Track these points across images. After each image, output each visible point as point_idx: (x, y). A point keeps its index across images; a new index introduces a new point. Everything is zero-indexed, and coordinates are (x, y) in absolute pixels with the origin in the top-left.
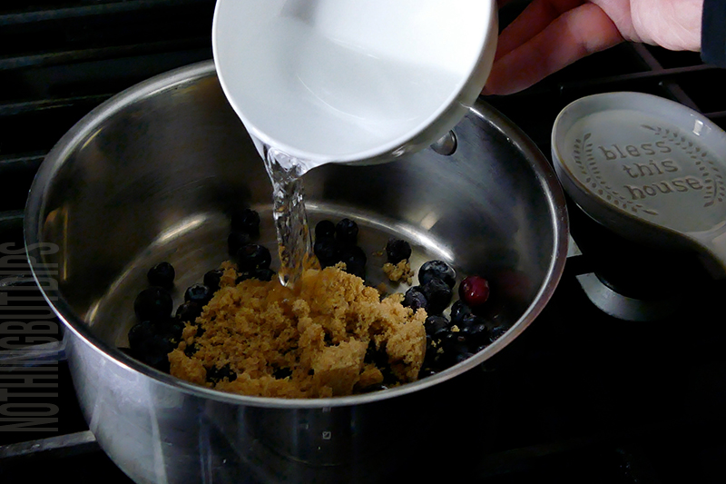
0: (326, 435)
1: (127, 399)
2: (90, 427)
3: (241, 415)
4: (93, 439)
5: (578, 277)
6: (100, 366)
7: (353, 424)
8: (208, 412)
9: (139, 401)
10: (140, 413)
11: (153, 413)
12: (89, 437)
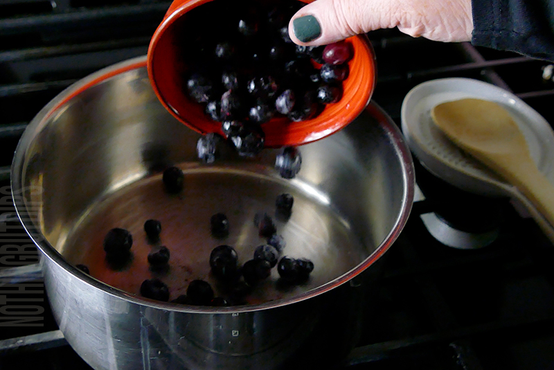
0: (235, 333)
1: (87, 307)
2: (60, 327)
3: (172, 319)
4: (63, 337)
5: (421, 216)
6: (67, 282)
7: (255, 325)
8: (147, 316)
9: (97, 309)
10: (97, 317)
11: (106, 317)
12: (59, 335)
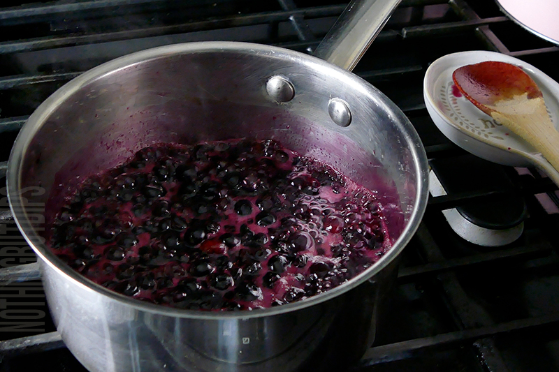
0: (246, 340)
4: (60, 338)
5: (443, 211)
7: (265, 330)
9: (96, 318)
12: (56, 336)
